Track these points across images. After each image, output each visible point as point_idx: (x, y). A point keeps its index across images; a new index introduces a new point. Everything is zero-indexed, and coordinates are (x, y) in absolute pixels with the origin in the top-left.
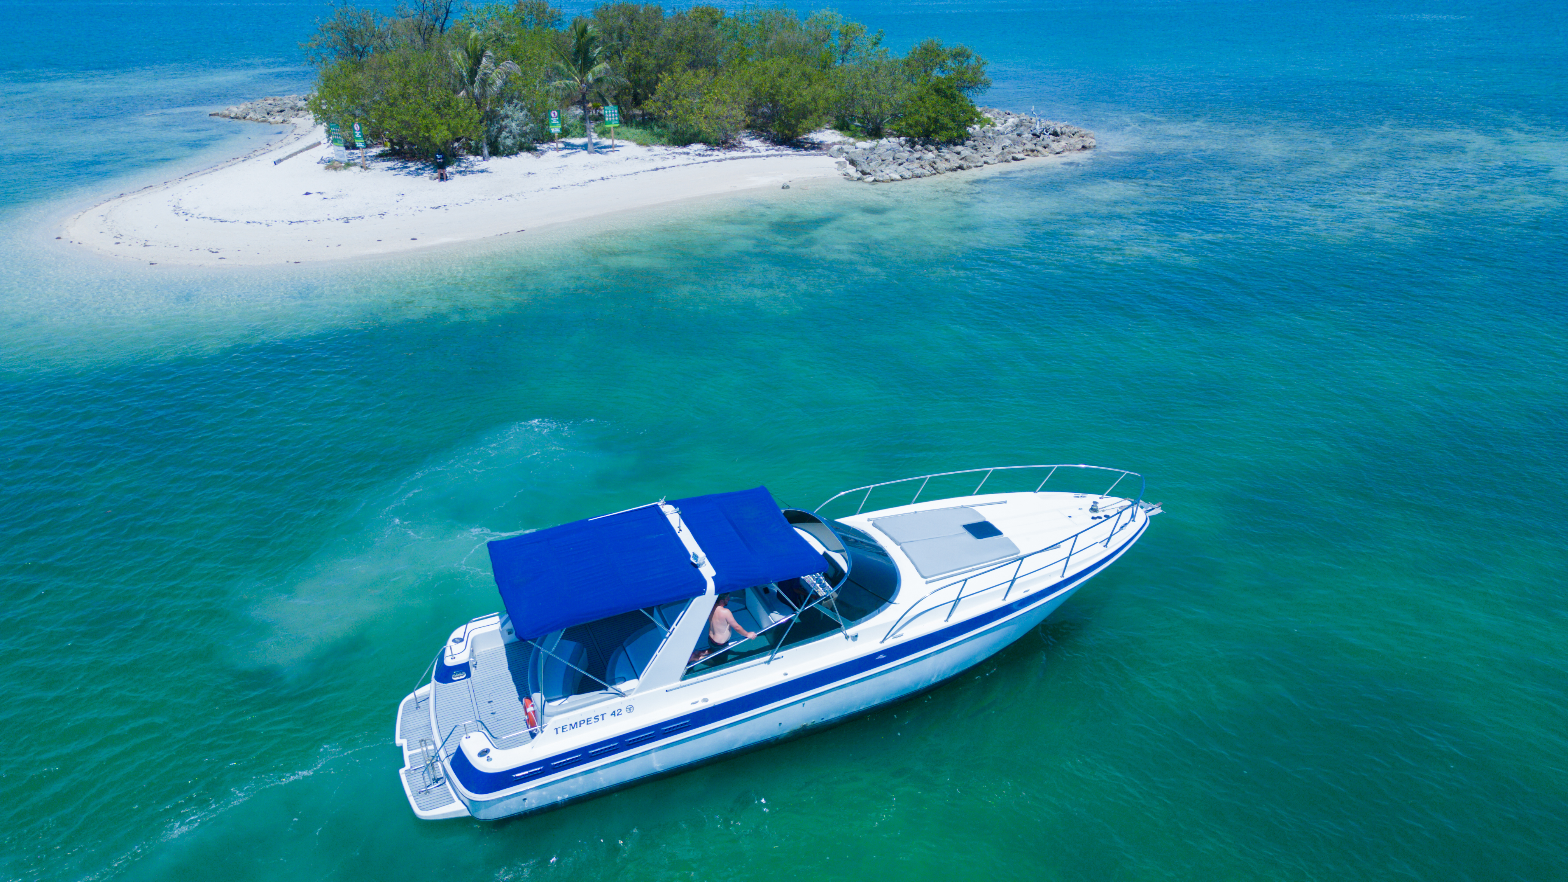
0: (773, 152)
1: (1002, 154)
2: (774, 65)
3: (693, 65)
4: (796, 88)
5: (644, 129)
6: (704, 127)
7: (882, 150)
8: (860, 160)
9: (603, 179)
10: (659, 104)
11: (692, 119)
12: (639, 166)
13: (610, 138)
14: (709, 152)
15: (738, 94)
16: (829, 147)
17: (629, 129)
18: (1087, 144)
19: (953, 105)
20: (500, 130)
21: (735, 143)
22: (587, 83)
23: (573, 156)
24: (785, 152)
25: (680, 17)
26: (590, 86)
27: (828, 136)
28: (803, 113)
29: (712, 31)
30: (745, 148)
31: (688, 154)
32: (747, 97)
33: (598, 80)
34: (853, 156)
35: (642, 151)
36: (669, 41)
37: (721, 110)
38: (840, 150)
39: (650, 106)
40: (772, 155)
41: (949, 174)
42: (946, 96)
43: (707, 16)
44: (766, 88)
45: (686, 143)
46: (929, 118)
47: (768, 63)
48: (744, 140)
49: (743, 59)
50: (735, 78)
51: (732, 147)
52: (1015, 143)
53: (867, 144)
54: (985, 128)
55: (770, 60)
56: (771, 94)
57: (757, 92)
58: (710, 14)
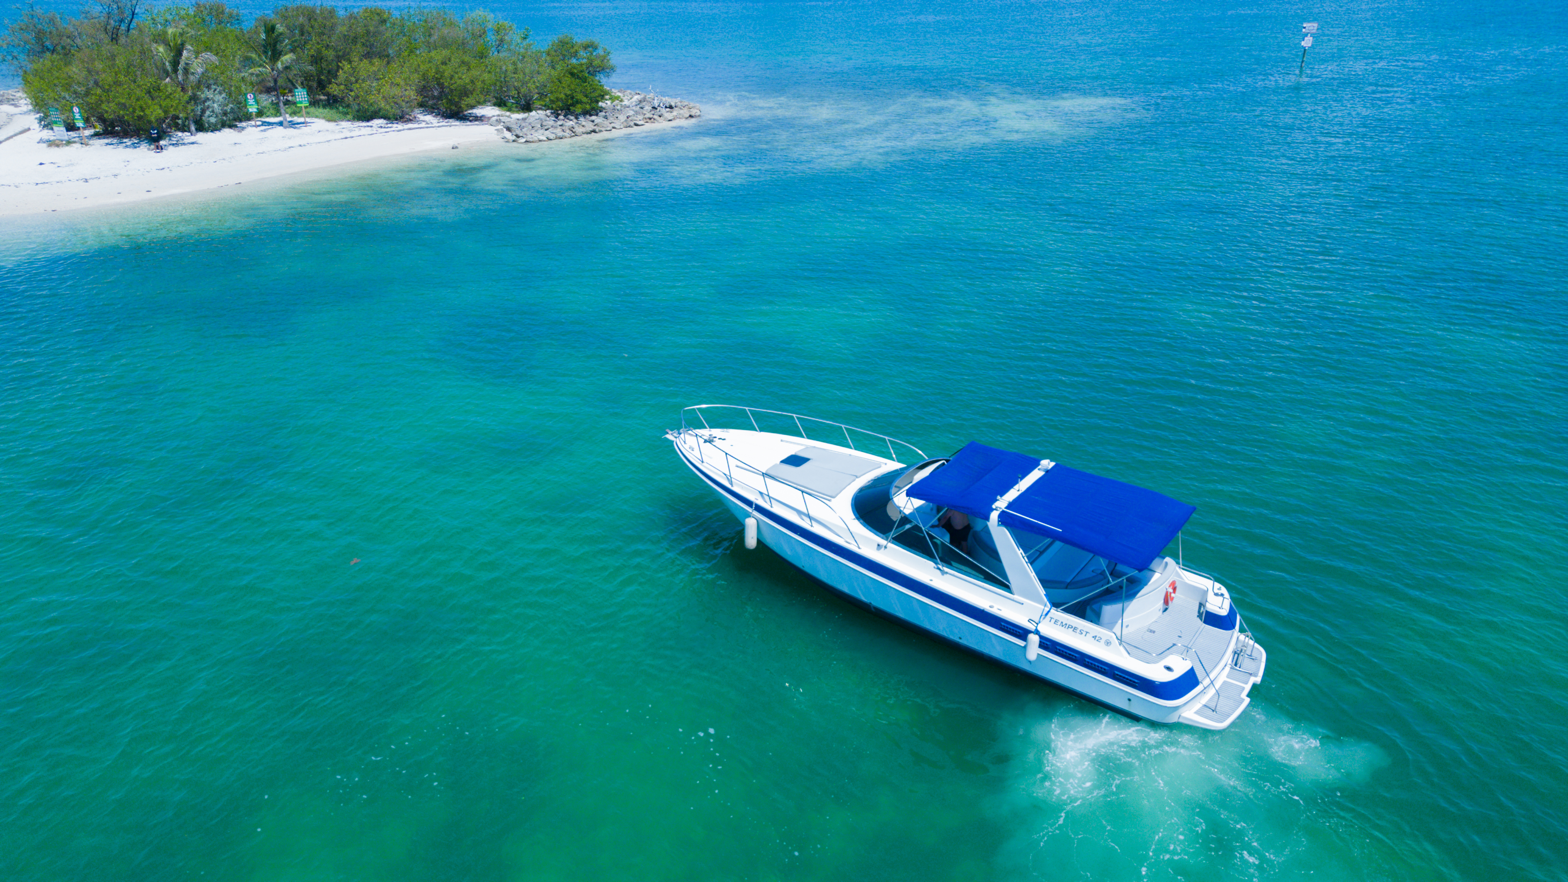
0: (444, 124)
1: (626, 121)
2: (438, 55)
3: (368, 56)
4: (457, 73)
5: (331, 108)
6: (383, 104)
7: (531, 120)
8: (514, 126)
9: (300, 146)
10: (342, 87)
11: (371, 98)
12: (330, 137)
13: (302, 116)
14: (390, 125)
15: (409, 78)
16: (489, 118)
17: (317, 109)
18: (693, 114)
19: (585, 84)
20: (203, 111)
21: (411, 118)
22: (278, 70)
23: (270, 130)
24: (453, 124)
25: (351, 17)
26: (279, 72)
27: (489, 111)
28: (465, 93)
29: (382, 28)
30: (419, 122)
31: (371, 127)
32: (417, 80)
33: (287, 68)
34: (508, 124)
35: (331, 126)
36: (345, 36)
37: (396, 91)
38: (499, 121)
39: (334, 89)
40: (443, 126)
41: (585, 136)
42: (578, 77)
43: (376, 16)
44: (432, 73)
45: (369, 119)
46: (565, 94)
47: (433, 53)
48: (418, 116)
49: (411, 51)
50: (405, 66)
51: (410, 121)
52: (637, 113)
53: (521, 116)
54: (614, 103)
55: (435, 52)
56: (437, 78)
57: (424, 77)
58: (378, 14)
